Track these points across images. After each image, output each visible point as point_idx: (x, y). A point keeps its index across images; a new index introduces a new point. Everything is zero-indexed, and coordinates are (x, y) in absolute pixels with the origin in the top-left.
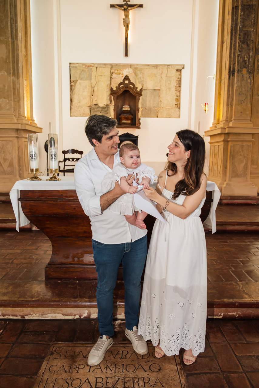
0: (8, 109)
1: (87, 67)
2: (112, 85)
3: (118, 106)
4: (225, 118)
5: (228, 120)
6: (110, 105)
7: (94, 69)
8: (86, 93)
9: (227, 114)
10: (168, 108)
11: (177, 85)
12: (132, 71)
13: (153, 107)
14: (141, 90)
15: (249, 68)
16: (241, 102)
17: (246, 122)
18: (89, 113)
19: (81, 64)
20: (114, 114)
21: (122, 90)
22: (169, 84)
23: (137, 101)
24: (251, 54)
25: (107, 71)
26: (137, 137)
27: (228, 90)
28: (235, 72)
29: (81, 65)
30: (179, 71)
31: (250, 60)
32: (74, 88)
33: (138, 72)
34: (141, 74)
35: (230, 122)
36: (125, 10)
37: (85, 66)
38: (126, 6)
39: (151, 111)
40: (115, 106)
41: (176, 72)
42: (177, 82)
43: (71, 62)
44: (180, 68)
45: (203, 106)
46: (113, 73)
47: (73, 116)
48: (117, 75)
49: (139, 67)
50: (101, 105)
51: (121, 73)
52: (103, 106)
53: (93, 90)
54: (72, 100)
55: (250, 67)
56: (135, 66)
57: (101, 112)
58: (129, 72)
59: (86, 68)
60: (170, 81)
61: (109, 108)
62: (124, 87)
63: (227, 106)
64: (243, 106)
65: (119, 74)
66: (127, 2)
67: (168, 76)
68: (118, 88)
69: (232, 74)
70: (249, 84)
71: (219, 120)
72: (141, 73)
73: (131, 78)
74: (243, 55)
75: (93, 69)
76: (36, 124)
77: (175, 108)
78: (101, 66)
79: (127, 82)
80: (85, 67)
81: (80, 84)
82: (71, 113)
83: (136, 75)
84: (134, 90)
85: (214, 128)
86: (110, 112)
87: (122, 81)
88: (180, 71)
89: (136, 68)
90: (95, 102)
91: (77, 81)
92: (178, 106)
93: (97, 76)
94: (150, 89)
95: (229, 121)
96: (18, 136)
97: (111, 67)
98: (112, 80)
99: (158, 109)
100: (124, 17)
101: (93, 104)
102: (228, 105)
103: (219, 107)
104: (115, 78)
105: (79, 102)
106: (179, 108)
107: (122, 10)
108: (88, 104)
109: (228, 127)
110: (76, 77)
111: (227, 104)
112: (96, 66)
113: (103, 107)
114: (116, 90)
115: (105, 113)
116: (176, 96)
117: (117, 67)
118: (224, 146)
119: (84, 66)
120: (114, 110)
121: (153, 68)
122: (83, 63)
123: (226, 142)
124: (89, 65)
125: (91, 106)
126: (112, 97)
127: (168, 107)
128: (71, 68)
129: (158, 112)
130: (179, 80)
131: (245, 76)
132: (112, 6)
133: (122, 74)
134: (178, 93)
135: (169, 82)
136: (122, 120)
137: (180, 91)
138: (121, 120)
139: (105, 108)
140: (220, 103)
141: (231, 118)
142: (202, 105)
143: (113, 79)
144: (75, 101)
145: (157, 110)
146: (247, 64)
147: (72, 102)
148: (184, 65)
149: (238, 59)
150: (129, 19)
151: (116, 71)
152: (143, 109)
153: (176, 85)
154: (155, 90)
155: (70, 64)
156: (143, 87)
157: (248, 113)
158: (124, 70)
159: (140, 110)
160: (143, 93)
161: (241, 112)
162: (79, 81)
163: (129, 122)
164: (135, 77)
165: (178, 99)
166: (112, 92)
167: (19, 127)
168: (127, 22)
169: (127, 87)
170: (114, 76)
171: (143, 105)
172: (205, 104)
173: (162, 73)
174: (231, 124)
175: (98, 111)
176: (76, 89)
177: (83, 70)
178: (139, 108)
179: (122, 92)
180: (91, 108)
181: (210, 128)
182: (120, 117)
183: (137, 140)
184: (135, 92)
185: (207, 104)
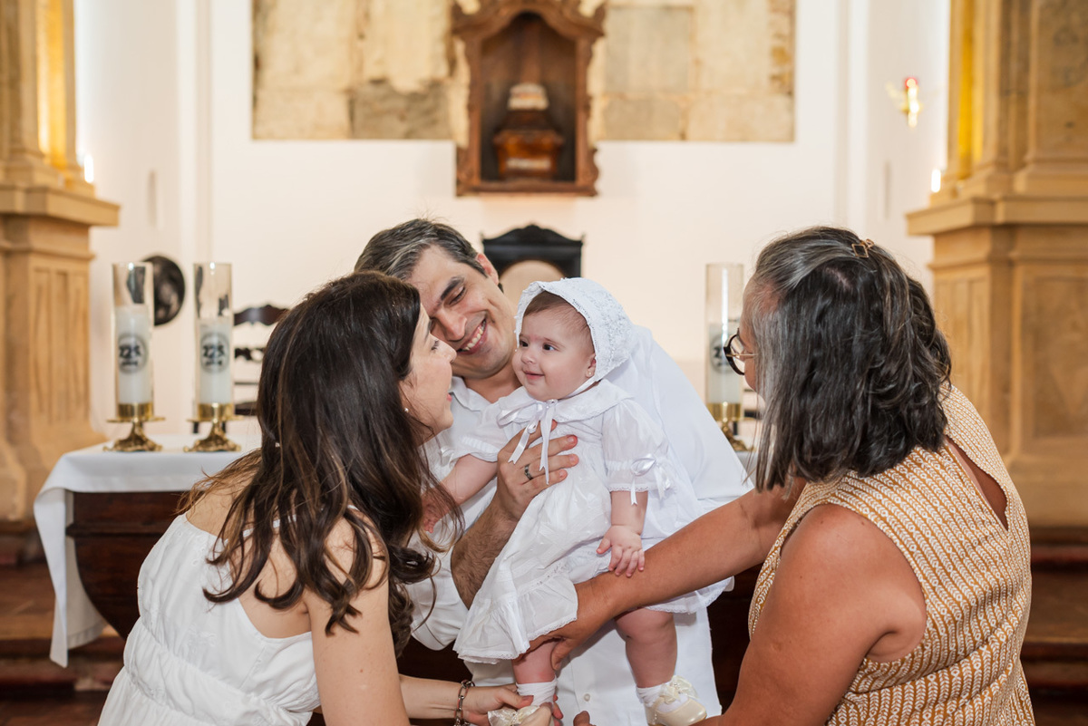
3: (489, 85)
4: (991, 154)
5: (1008, 161)
6: (448, 82)
8: (332, 26)
9: (1002, 133)
13: (664, 91)
14: (600, 13)
16: (1067, 76)
18: (346, 124)
20: (471, 130)
21: (506, 13)
23: (581, 63)
26: (578, 245)
32: (271, 3)
35: (1016, 173)
39: (651, 111)
40: (473, 86)
45: (895, 93)
47: (265, 139)
50: (407, 79)
52: (414, 88)
53: (362, 12)
54: (262, 61)
57: (402, 118)
61: (446, 95)
63: (1000, 97)
64: (1074, 98)
71: (967, 160)
76: (90, 187)
82: (254, 122)
84: (567, 14)
85: (946, 200)
90: (372, 71)
92: (784, 85)
95: (1012, 165)
99: (684, 100)
101: (366, 81)
102: (1004, 92)
103: (970, 101)
105: (297, 71)
106: (789, 94)
108: (342, 76)
109: (1005, 199)
111: (1001, 90)
113: (415, 93)
114: (480, 11)
115: (423, 119)
116: (776, 36)
118: (994, 284)
120: (470, 108)
123: (1001, 265)
125: (357, 87)
126: (460, 47)
129: (685, 115)
134: (781, 23)
136: (506, 156)
138: (500, 153)
139: (425, 97)
140: (970, 82)
141: (1023, 150)
142: (890, 85)
144: (277, 66)
145: (683, 105)
147: (261, 71)
152: (611, 102)
154: (668, 9)
159: (598, 107)
160: (609, 25)
161: (1070, 125)
163: (542, 164)
165: (782, 52)
166: (459, 23)
171: (609, 79)
172: (907, 81)
174: (1021, 184)
175: (389, 112)
176: (281, 6)
178: (592, 97)
179: (506, 22)
180: (353, 100)
181: (934, 196)
182: (498, 140)
183: (578, 256)
184: (568, 21)
185: (915, 83)
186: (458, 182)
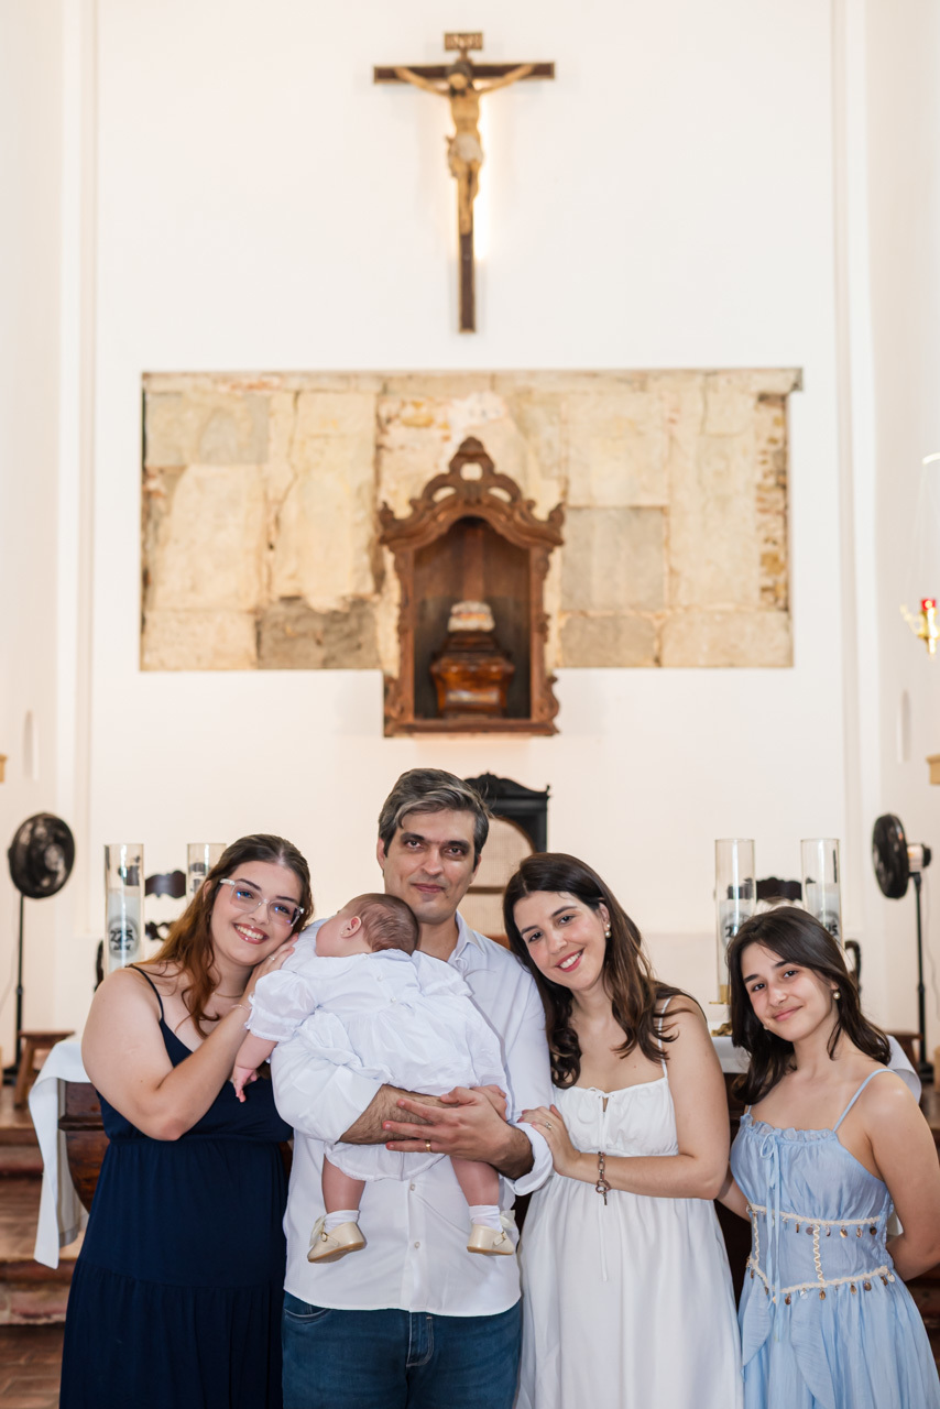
1: (239, 393)
2: (384, 486)
3: (424, 603)
6: (376, 598)
7: (283, 401)
8: (237, 534)
10: (721, 612)
11: (765, 476)
12: (503, 410)
13: (633, 607)
14: (557, 515)
18: (253, 650)
19: (206, 375)
20: (403, 655)
21: (445, 519)
22: (718, 474)
23: (534, 576)
25: (357, 414)
26: (542, 797)
29: (207, 384)
30: (774, 400)
32: (163, 509)
33: (537, 413)
34: (553, 424)
36: (454, 93)
37: (234, 387)
38: (464, 74)
39: (618, 631)
40: (404, 605)
41: (756, 408)
42: (764, 462)
43: (152, 367)
44: (779, 385)
45: (908, 617)
46: (389, 420)
47: (155, 669)
48: (413, 431)
49: (541, 387)
50: (326, 594)
51: (440, 419)
52: (334, 606)
53: (272, 518)
54: (152, 576)
56: (520, 384)
57: (319, 643)
58: (484, 413)
59: (238, 399)
60: (725, 458)
61: (371, 616)
62: (460, 503)
65: (428, 424)
66: (464, 50)
67: (711, 428)
72: (555, 419)
73: (492, 449)
75: (275, 403)
77: (759, 609)
78: (323, 387)
79: (472, 472)
80: (229, 395)
81: (201, 484)
82: (143, 650)
83: (524, 427)
84: (517, 517)
86: (374, 640)
87: (445, 469)
88: (782, 400)
89: (526, 394)
90: (284, 588)
91: (182, 469)
92: (779, 598)
93: (298, 437)
94: (608, 504)
97: (376, 387)
98: (387, 458)
99: (658, 617)
100: (451, 130)
101: (275, 596)
104: (402, 447)
105: (193, 588)
106: (786, 609)
107: (442, 93)
108: (247, 594)
110: (179, 450)
112: (294, 384)
113: (335, 613)
114: (412, 516)
115: (345, 644)
116: (767, 541)
117: (411, 386)
119: (224, 389)
120: (402, 631)
121: (623, 388)
122: (217, 373)
124: (254, 381)
125: (265, 605)
126: (389, 559)
127: (719, 606)
128: (149, 398)
129: (659, 636)
130: (773, 448)
132: (385, 75)
133: (446, 426)
134: (772, 525)
135: (721, 465)
136: (447, 687)
137: (784, 514)
138: (439, 685)
139: (346, 617)
142: (903, 609)
143: (390, 450)
144: (170, 582)
145: (657, 624)
147: (150, 589)
148: (799, 372)
150: (478, 139)
151: (409, 412)
152: (569, 623)
153: (758, 477)
154: (637, 509)
155: (146, 376)
156: (565, 494)
158: (457, 403)
159: (555, 626)
160: (566, 532)
162: (194, 471)
163: (491, 697)
164: (521, 439)
165: (775, 559)
166: (389, 530)
168: (468, 155)
169: (473, 499)
170: (396, 434)
171: (568, 594)
172: (924, 602)
173: (674, 416)
175: (304, 635)
176: (176, 511)
177: (216, 411)
178: (548, 617)
179: (444, 529)
180: (259, 620)
182: (435, 669)
183: (543, 811)
184: (518, 527)
185: (934, 604)
186: (387, 719)
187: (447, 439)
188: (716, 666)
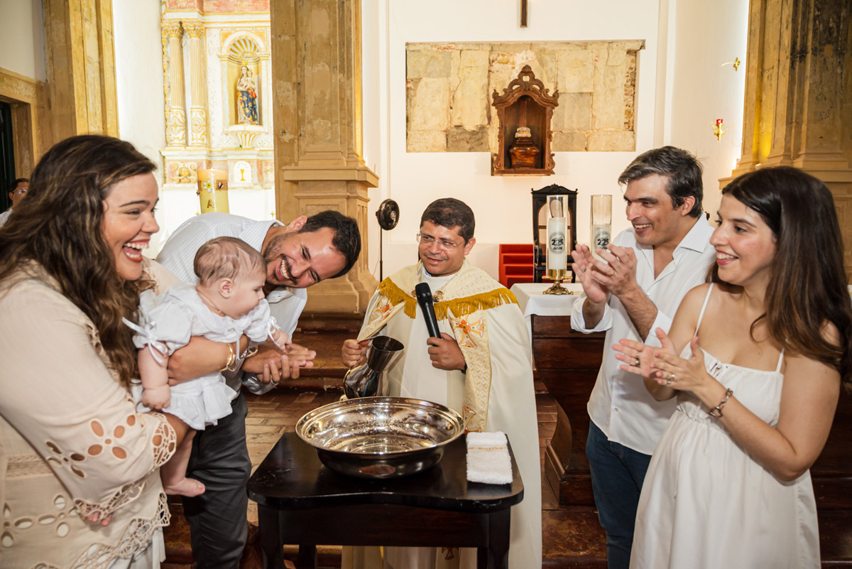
0: (330, 141)
1: (440, 50)
2: (491, 85)
5: (789, 155)
6: (488, 126)
7: (456, 54)
8: (440, 103)
9: (786, 142)
10: (610, 131)
11: (628, 81)
12: (534, 57)
13: (578, 129)
14: (556, 95)
15: (839, 43)
16: (821, 115)
17: (833, 159)
18: (445, 145)
19: (429, 44)
20: (500, 146)
21: (517, 95)
22: (611, 81)
23: (547, 117)
24: (842, 15)
25: (482, 57)
26: (575, 193)
27: (791, 92)
28: (807, 53)
29: (429, 47)
30: (633, 53)
31: (841, 27)
32: (413, 94)
33: (548, 58)
34: (553, 62)
35: (794, 159)
37: (438, 49)
39: (573, 138)
40: (500, 128)
41: (626, 56)
42: (627, 76)
43: (410, 41)
44: (635, 47)
46: (493, 61)
47: (412, 152)
48: (502, 65)
49: (549, 48)
50: (470, 127)
51: (511, 61)
52: (473, 129)
53: (452, 97)
54: (409, 119)
55: (842, 40)
56: (541, 47)
57: (468, 142)
58: (527, 58)
59: (440, 53)
60: (614, 75)
61: (487, 132)
62: (522, 90)
63: (787, 125)
64: (824, 125)
65: (507, 63)
67: (609, 64)
68: (508, 91)
69: (800, 57)
70: (839, 77)
71: (758, 156)
72: (553, 60)
73: (535, 70)
74: (825, 17)
75: (453, 55)
77: (623, 130)
78: (471, 48)
79: (526, 79)
80: (437, 51)
81: (426, 84)
82: (407, 145)
83: (542, 63)
84: (543, 95)
86: (488, 140)
87: (516, 78)
88: (636, 53)
89: (542, 50)
90: (456, 122)
91: (420, 79)
92: (631, 126)
93: (461, 67)
94: (571, 92)
95: (792, 156)
96: (349, 194)
97: (490, 49)
98: (492, 75)
99: (587, 133)
101: (453, 126)
102: (789, 123)
104: (497, 71)
105: (424, 123)
106: (632, 130)
108: (443, 125)
110: (419, 72)
111: (787, 122)
112: (460, 47)
113: (474, 131)
114: (504, 95)
115: (477, 143)
116: (627, 105)
117: (501, 48)
119: (435, 49)
120: (500, 137)
121: (579, 48)
122: (432, 43)
124: (446, 46)
125: (449, 129)
126: (494, 111)
127: (609, 129)
128: (408, 53)
129: (587, 140)
130: (631, 71)
131: (830, 60)
133: (513, 63)
134: (629, 100)
135: (613, 77)
136: (516, 158)
137: (634, 96)
138: (513, 157)
139: (478, 132)
141: (799, 149)
143: (493, 72)
144: (416, 121)
146: (835, 34)
147: (410, 123)
148: (644, 41)
149: (814, 26)
151: (500, 58)
152: (557, 135)
153: (625, 82)
154: (581, 93)
155: (407, 44)
156: (557, 88)
157: (835, 139)
158: (517, 54)
159: (553, 136)
160: (559, 101)
161: (821, 137)
162: (425, 80)
163: (530, 161)
164: (541, 67)
165: (630, 112)
166: (498, 101)
167: (357, 176)
169: (526, 89)
170: (496, 66)
171: (556, 125)
172: (718, 121)
173: (597, 59)
174: (799, 164)
175: (463, 139)
176: (418, 94)
177: (432, 57)
178: (551, 132)
179: (516, 100)
180: (447, 134)
181: (734, 171)
182: (511, 151)
183: (576, 198)
184: (543, 99)
185: (722, 122)
186: (492, 169)
187: (513, 68)
188: (607, 151)
